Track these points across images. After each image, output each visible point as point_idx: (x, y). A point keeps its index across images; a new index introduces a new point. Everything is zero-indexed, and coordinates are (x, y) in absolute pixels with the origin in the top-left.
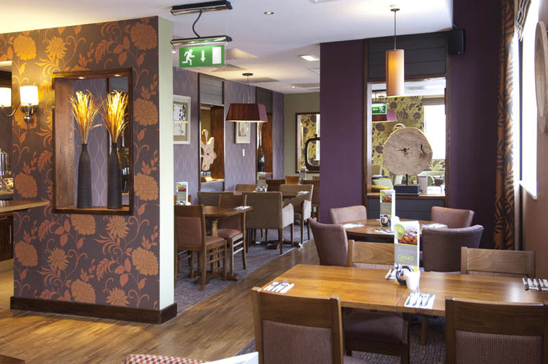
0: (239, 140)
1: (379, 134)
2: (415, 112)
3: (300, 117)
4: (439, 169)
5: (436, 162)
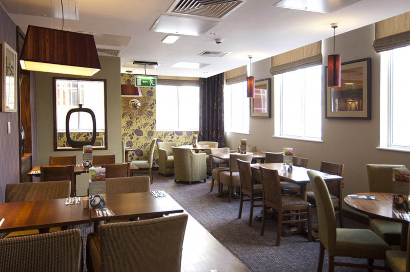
4: (168, 140)
5: (166, 134)
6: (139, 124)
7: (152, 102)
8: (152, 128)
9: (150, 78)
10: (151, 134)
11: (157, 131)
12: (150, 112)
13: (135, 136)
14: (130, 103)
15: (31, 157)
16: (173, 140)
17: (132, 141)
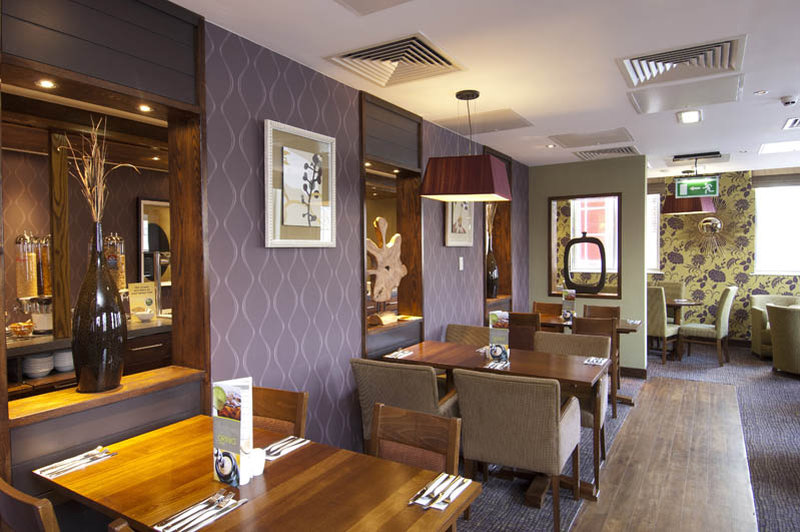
0: (452, 240)
1: (673, 234)
2: (737, 198)
3: (554, 204)
4: (783, 291)
5: (777, 280)
6: (718, 262)
7: (745, 220)
8: (746, 268)
9: (706, 181)
10: (741, 279)
11: (756, 273)
12: (740, 238)
13: (710, 283)
14: (701, 223)
15: (511, 301)
16: (793, 291)
17: (704, 289)
